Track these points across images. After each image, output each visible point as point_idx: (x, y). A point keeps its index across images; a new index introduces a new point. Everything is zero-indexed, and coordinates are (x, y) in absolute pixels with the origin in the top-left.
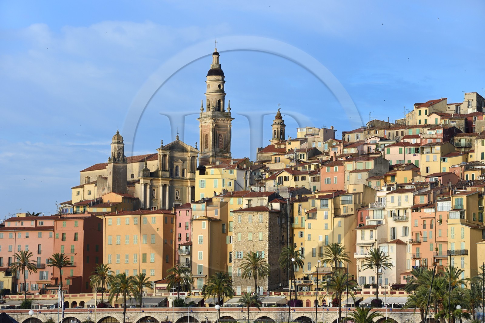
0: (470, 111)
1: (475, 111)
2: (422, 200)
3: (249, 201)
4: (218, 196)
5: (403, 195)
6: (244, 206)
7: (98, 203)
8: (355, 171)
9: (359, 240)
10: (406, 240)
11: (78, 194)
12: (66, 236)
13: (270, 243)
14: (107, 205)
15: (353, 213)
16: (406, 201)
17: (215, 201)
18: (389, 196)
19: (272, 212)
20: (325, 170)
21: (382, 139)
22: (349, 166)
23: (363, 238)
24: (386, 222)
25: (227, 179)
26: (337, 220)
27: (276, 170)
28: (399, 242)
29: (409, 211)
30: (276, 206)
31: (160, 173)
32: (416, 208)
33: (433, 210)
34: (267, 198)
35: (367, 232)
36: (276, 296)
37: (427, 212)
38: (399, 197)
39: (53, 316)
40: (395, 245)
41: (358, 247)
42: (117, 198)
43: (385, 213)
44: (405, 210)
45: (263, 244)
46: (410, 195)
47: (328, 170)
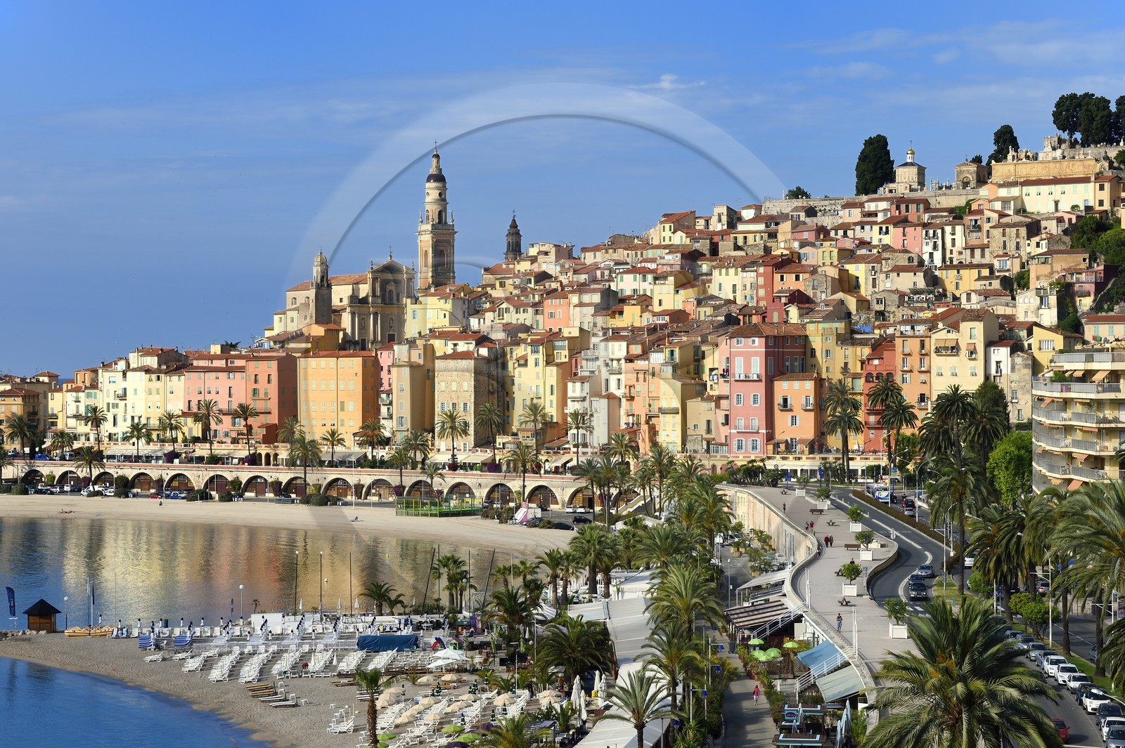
0: (719, 227)
1: (725, 227)
2: (636, 349)
3: (455, 345)
4: (424, 336)
5: (616, 344)
6: (450, 351)
7: (298, 336)
8: (581, 304)
9: (570, 394)
10: (619, 393)
11: (281, 321)
12: (258, 377)
13: (475, 394)
14: (307, 340)
15: (567, 360)
16: (620, 350)
17: (420, 343)
18: (603, 344)
19: (479, 359)
20: (548, 302)
21: (617, 264)
22: (574, 299)
23: (574, 391)
24: (600, 372)
25: (442, 310)
26: (549, 368)
27: (498, 298)
28: (610, 397)
29: (623, 361)
30: (484, 352)
31: (370, 299)
32: (630, 360)
33: (647, 362)
34: (474, 342)
35: (578, 385)
36: (482, 454)
37: (641, 364)
38: (613, 346)
39: (239, 474)
40: (606, 401)
41: (569, 401)
42: (319, 331)
43: (600, 363)
44: (619, 360)
45: (467, 395)
46: (624, 344)
47: (552, 303)
